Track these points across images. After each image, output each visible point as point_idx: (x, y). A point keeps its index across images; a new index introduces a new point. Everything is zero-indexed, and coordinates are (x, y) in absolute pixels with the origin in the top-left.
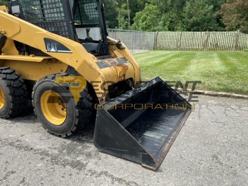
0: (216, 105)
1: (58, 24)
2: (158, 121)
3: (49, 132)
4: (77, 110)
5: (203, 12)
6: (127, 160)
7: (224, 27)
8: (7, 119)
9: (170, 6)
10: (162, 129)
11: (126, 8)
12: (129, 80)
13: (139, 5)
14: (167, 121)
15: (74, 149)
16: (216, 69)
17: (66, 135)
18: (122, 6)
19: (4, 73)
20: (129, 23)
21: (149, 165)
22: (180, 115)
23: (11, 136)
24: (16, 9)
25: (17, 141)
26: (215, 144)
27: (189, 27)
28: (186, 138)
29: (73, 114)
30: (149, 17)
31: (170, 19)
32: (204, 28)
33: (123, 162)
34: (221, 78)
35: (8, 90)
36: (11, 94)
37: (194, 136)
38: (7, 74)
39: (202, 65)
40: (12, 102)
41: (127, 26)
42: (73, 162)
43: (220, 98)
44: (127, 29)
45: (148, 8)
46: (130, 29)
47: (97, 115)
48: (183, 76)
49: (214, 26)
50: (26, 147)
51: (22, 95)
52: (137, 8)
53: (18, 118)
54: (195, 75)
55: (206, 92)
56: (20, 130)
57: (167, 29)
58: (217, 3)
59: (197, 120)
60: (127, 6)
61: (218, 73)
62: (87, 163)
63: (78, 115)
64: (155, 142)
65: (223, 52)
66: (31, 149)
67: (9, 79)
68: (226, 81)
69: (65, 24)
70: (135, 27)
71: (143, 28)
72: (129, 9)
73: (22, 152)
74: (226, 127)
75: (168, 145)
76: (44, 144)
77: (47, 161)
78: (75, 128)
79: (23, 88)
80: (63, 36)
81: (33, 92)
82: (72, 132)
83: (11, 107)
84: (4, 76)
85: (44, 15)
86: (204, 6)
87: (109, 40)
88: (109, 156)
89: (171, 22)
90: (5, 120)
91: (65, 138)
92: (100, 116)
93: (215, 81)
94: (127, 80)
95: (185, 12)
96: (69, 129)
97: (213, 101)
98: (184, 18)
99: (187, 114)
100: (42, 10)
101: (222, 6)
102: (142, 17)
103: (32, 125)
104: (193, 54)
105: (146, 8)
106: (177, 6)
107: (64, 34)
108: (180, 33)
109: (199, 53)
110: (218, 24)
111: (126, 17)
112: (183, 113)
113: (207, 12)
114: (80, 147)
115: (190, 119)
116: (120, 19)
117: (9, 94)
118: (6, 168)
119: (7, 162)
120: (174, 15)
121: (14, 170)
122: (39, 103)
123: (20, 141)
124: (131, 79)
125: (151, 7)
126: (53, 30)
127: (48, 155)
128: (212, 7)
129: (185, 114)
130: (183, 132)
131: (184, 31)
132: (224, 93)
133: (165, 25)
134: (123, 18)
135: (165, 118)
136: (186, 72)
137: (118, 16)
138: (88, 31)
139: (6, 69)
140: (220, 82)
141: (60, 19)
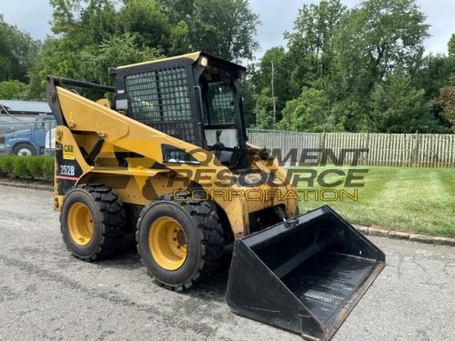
0: (429, 258)
1: (182, 125)
2: (328, 276)
3: (156, 282)
4: (203, 246)
5: (407, 100)
6: (278, 327)
7: (450, 125)
8: (91, 261)
9: (347, 90)
10: (334, 289)
11: (269, 94)
12: (279, 208)
13: (291, 88)
14: (344, 277)
15: (196, 307)
16: (433, 199)
17: (184, 287)
18: (263, 91)
19: (98, 192)
20: (274, 118)
21: (313, 336)
22: (366, 270)
23: (101, 285)
24: (122, 104)
25: (111, 292)
26: (424, 314)
27: (382, 126)
28: (374, 304)
29: (197, 252)
30: (309, 109)
31: (347, 112)
32: (412, 128)
33: (273, 331)
34: (440, 214)
35: (100, 217)
36: (104, 222)
37: (388, 302)
38: (101, 192)
39: (407, 191)
40: (104, 235)
41: (270, 122)
42: (196, 325)
43: (438, 247)
44: (272, 128)
45: (308, 94)
46: (276, 127)
47: (234, 254)
48: (371, 208)
49: (429, 125)
50: (125, 301)
51: (118, 225)
52: (288, 93)
53: (107, 262)
54: (394, 208)
55: (412, 236)
56: (112, 277)
57: (342, 128)
58: (432, 84)
59: (394, 278)
60: (271, 91)
61: (435, 206)
62: (217, 328)
63: (204, 253)
64: (322, 306)
65: (448, 170)
66: (133, 303)
67: (104, 201)
68: (450, 218)
69: (191, 125)
70: (285, 125)
71: (298, 127)
72: (275, 95)
73: (120, 308)
74: (444, 291)
75: (343, 311)
76: (151, 298)
77: (158, 321)
78: (198, 275)
79: (121, 215)
80: (187, 141)
81: (140, 219)
82: (193, 281)
83: (102, 243)
84: (98, 195)
85: (162, 114)
86: (407, 90)
87: (249, 147)
88: (250, 321)
89: (349, 116)
90: (88, 264)
91: (180, 292)
92: (239, 256)
93: (429, 218)
94: (277, 206)
95: (373, 101)
96: (188, 277)
97: (424, 251)
98: (373, 110)
99: (378, 268)
100: (161, 108)
101: (442, 90)
102: (297, 109)
103: (130, 272)
104: (391, 172)
105: (303, 94)
106: (360, 90)
107: (188, 138)
108: (366, 135)
109: (403, 171)
110: (438, 121)
111: (269, 108)
112: (370, 268)
113: (415, 101)
114: (205, 306)
115: (383, 276)
116: (260, 112)
117: (103, 222)
118: (100, 327)
119: (100, 319)
120: (355, 105)
121: (113, 330)
122: (146, 236)
123: (116, 293)
124: (283, 206)
125: (313, 92)
126: (173, 133)
127: (158, 313)
128: (423, 91)
129: (374, 268)
130: (369, 296)
131: (373, 132)
132: (444, 239)
133: (337, 121)
134: (263, 111)
135: (340, 273)
136: (377, 202)
137: (255, 106)
138: (218, 134)
139: (100, 186)
140: (437, 220)
141: (184, 118)
